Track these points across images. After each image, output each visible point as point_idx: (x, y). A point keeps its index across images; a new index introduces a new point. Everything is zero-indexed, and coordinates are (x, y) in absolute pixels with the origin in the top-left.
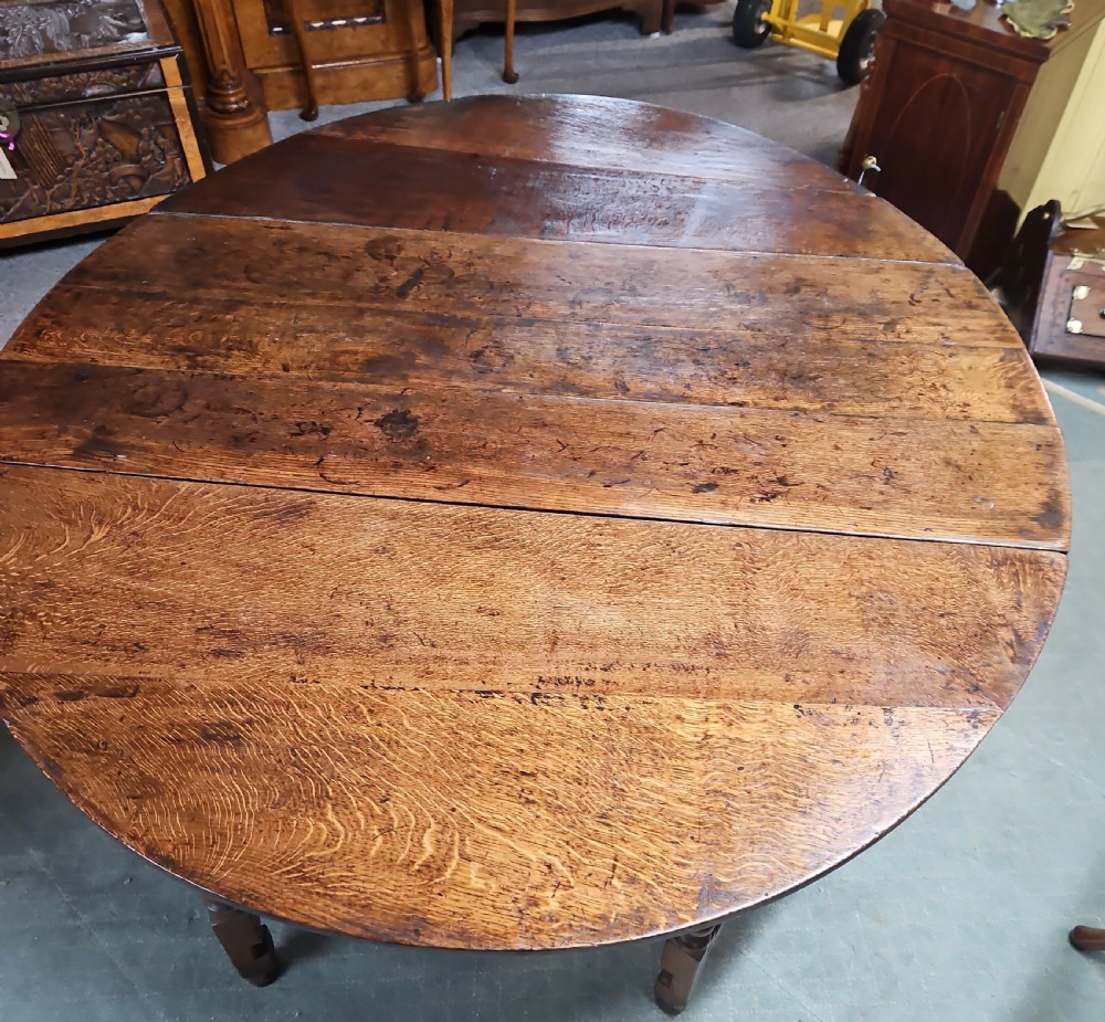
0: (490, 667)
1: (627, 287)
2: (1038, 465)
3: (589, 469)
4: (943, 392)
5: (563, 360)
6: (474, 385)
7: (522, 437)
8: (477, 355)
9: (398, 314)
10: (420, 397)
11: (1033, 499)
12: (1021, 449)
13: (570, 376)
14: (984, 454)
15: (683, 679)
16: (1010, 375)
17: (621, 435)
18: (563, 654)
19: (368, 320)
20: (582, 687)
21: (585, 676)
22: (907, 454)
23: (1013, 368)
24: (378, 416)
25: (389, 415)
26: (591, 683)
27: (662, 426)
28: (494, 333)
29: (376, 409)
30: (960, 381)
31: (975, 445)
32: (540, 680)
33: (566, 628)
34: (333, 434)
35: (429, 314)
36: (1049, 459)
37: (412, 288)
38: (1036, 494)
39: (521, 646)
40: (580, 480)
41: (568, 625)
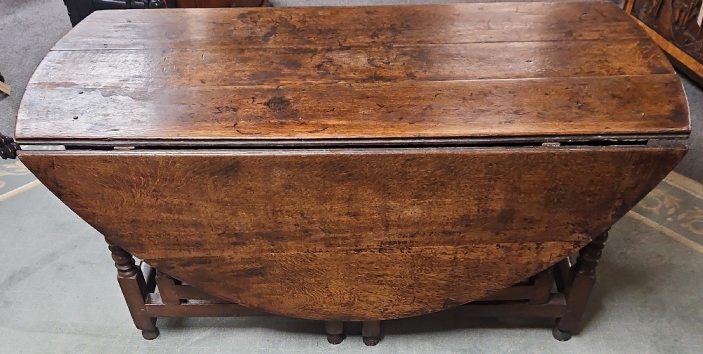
0: (358, 239)
1: (404, 26)
2: (667, 93)
3: (399, 117)
4: (606, 63)
5: (373, 65)
6: (320, 82)
7: (355, 104)
8: (319, 67)
9: (265, 50)
10: (288, 89)
11: (667, 109)
12: (657, 86)
13: (378, 73)
14: (635, 90)
15: (448, 238)
16: (645, 52)
17: (415, 99)
18: (392, 231)
19: (247, 54)
20: (401, 244)
21: (402, 240)
22: (589, 94)
23: (647, 49)
24: (265, 101)
25: (272, 100)
26: (405, 242)
27: (440, 92)
28: (327, 55)
29: (264, 97)
30: (616, 57)
31: (629, 86)
32: (382, 243)
33: (392, 218)
34: (240, 111)
35: (285, 49)
36: (674, 89)
37: (271, 36)
38: (668, 107)
39: (371, 229)
40: (395, 122)
41: (393, 217)
